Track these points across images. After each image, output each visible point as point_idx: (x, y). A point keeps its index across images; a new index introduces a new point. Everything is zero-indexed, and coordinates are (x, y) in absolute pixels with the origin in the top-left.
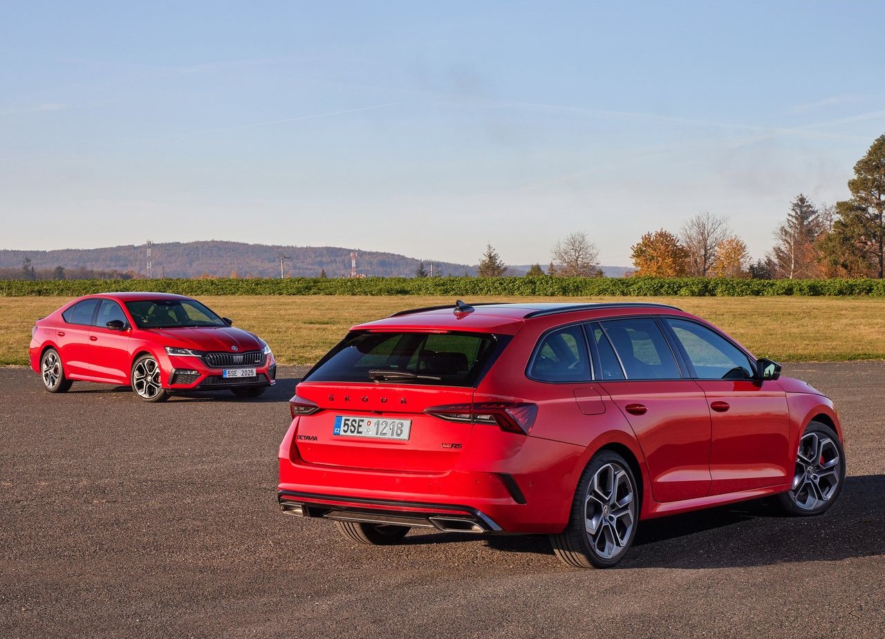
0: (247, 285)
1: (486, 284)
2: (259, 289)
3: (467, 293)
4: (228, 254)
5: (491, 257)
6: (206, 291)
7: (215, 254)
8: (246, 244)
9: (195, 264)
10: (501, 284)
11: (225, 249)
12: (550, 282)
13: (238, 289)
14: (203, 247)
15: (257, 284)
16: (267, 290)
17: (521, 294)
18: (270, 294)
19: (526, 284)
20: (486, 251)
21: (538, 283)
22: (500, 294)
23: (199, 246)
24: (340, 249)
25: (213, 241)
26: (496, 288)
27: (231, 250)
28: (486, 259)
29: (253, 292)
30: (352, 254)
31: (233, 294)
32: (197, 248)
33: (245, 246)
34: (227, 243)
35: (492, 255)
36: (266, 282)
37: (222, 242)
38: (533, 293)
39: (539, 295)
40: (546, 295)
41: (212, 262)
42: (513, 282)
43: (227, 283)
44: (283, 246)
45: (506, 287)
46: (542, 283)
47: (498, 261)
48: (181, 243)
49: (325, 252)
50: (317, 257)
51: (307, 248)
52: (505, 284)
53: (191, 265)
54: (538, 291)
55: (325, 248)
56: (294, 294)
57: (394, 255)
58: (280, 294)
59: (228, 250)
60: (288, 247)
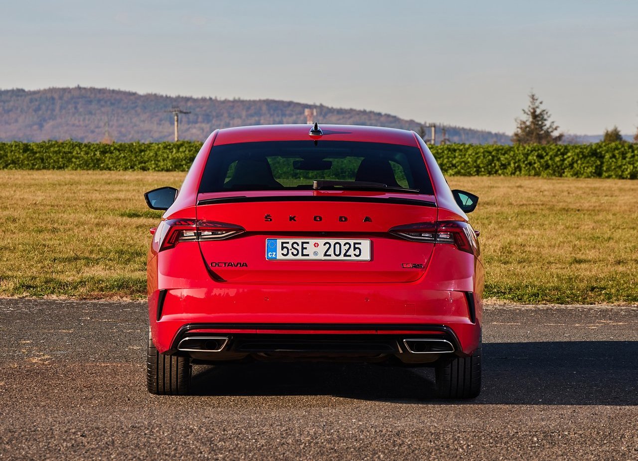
0: (87, 153)
1: (514, 157)
2: (108, 161)
3: (478, 173)
4: (103, 109)
5: (535, 116)
6: (13, 162)
7: (81, 110)
8: (134, 94)
9: (48, 126)
10: (540, 157)
11: (99, 101)
12: (629, 155)
13: (70, 161)
14: (61, 98)
15: (104, 152)
16: (122, 162)
17: (577, 174)
18: (126, 169)
19: (585, 157)
20: (527, 105)
21: (607, 156)
22: (537, 174)
23: (56, 96)
24: (290, 104)
25: (79, 88)
26: (530, 164)
27: (109, 103)
28: (528, 120)
29: (95, 165)
30: (307, 112)
31: (60, 168)
32: (53, 99)
33: (132, 97)
34: (102, 91)
35: (538, 112)
36: (121, 148)
37: (93, 90)
38: (598, 173)
39: (609, 177)
40: (621, 177)
41: (77, 122)
42: (563, 154)
43: (52, 149)
44: (195, 96)
45: (550, 162)
46: (614, 156)
47: (548, 124)
48: (26, 89)
49: (264, 108)
50: (252, 116)
51: (235, 101)
52: (548, 158)
53: (41, 126)
54: (608, 170)
55: (264, 101)
56: (168, 170)
57: (379, 114)
58: (144, 169)
59: (102, 103)
60: (204, 100)
